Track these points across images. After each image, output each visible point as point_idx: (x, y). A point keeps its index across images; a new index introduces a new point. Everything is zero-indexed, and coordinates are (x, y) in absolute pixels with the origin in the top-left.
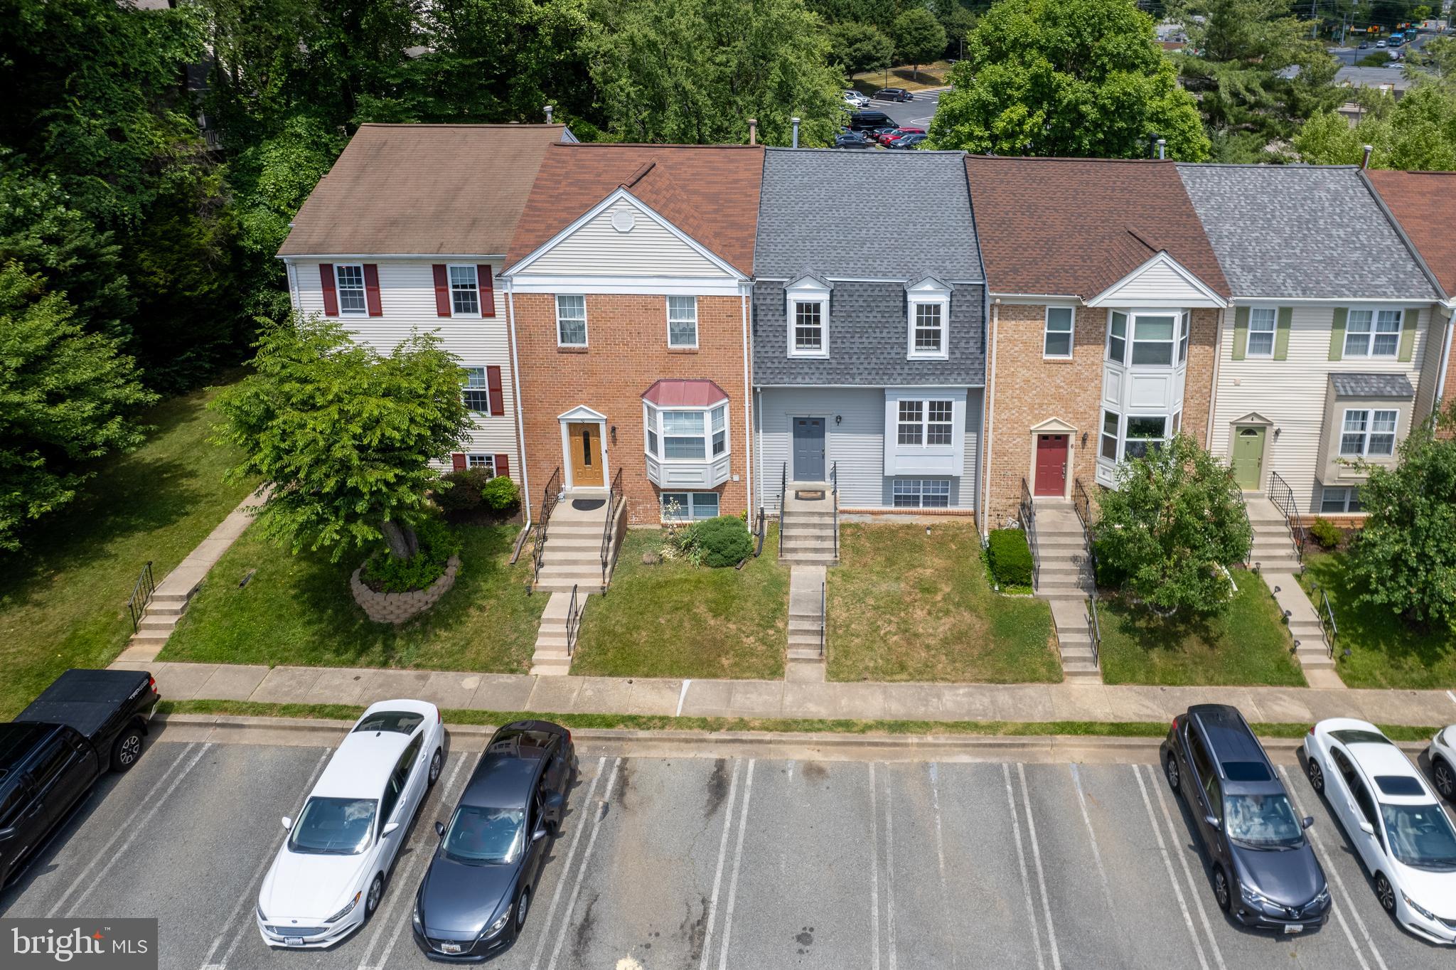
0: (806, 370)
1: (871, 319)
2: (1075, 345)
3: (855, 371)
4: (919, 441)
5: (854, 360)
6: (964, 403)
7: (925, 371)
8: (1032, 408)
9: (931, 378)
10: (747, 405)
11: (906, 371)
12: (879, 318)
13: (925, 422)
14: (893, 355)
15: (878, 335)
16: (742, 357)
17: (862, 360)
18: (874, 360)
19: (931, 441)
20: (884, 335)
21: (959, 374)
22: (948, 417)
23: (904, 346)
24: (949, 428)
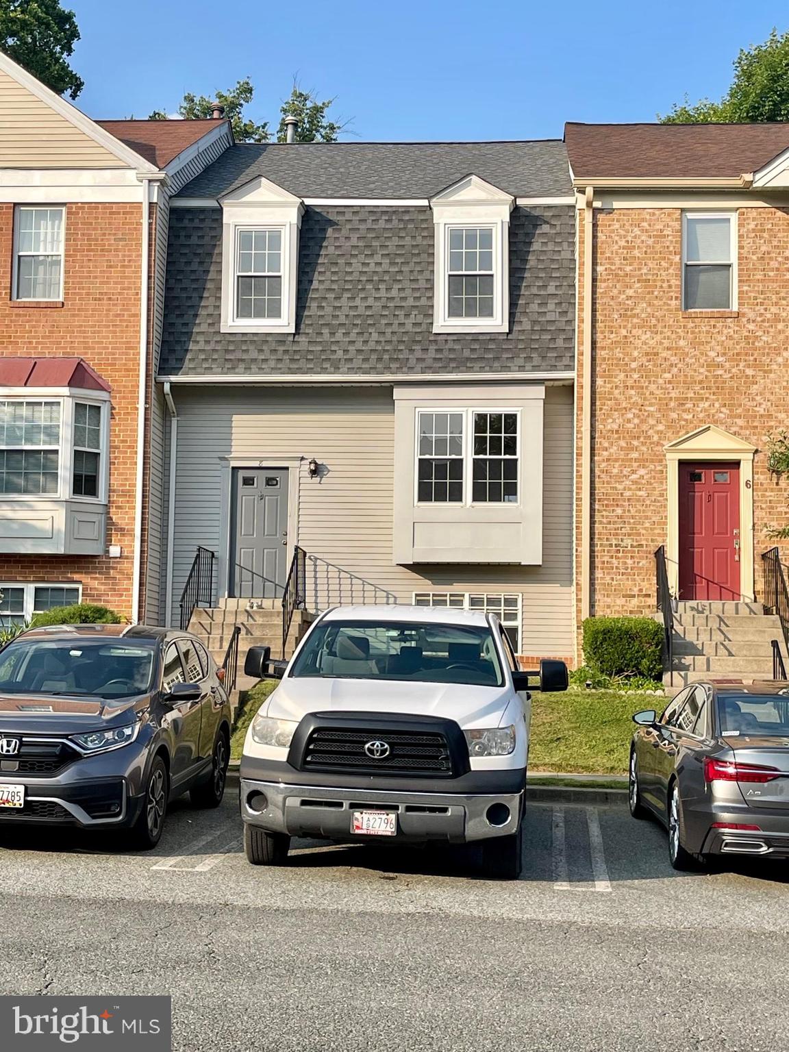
0: (254, 354)
1: (372, 267)
2: (741, 284)
3: (340, 354)
4: (457, 496)
5: (339, 336)
7: (467, 353)
8: (664, 407)
9: (477, 365)
10: (141, 406)
11: (432, 354)
12: (385, 267)
13: (468, 453)
14: (409, 327)
15: (383, 293)
16: (138, 315)
17: (353, 336)
18: (375, 336)
19: (478, 496)
20: (394, 293)
21: (529, 358)
22: (511, 447)
23: (428, 311)
24: (512, 467)
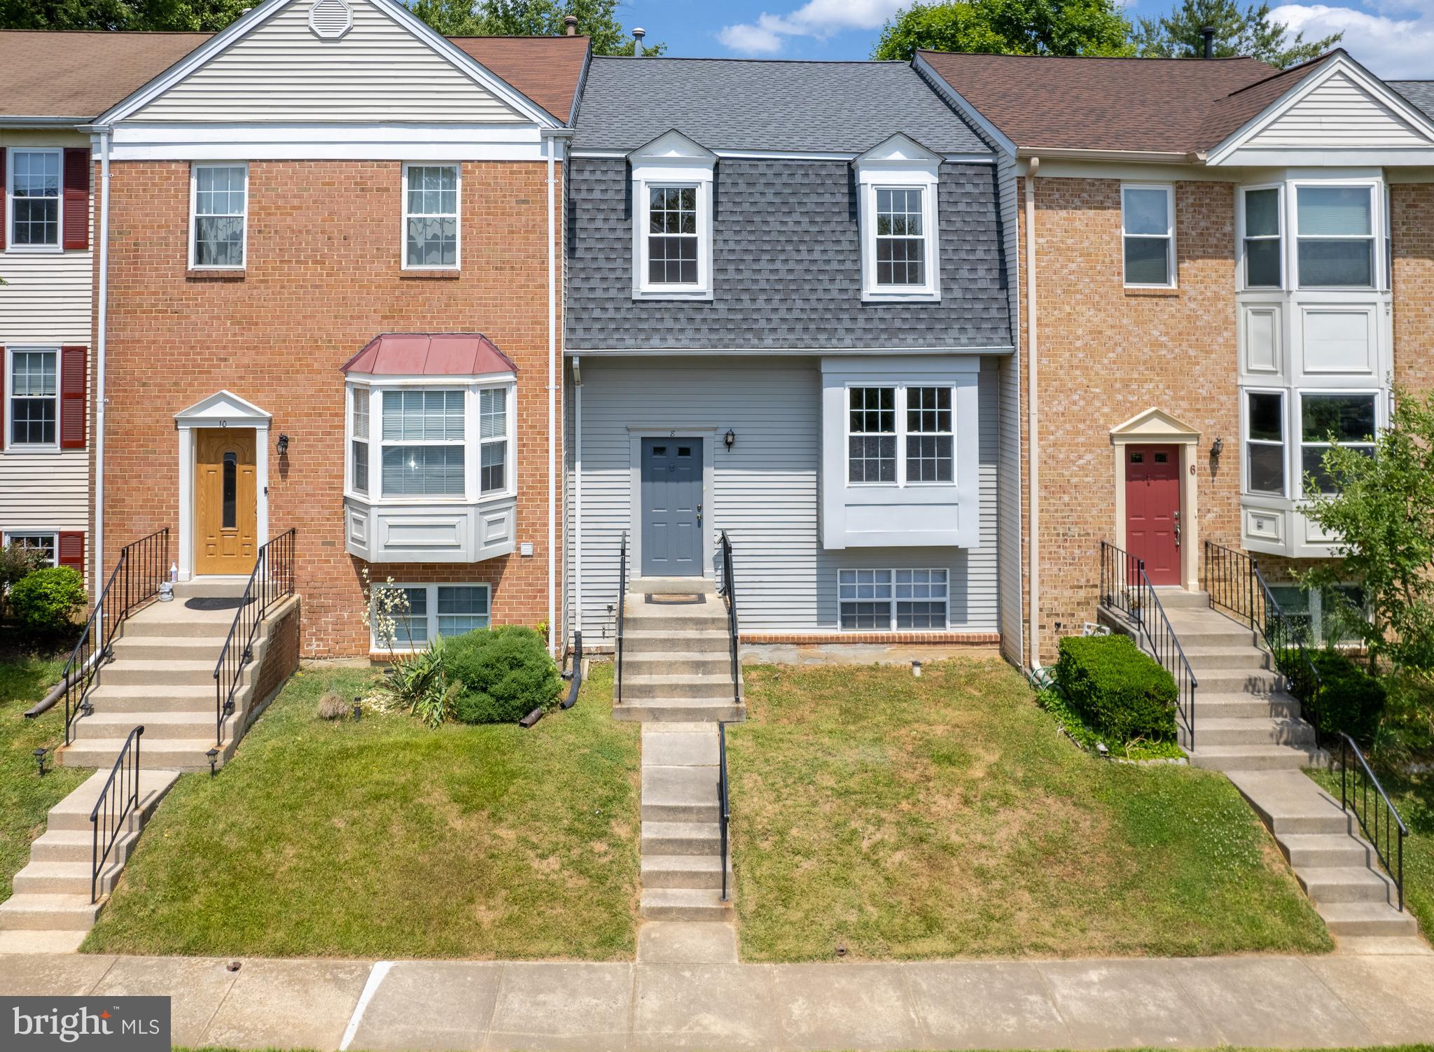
0: (669, 323)
1: (791, 227)
2: (1180, 259)
3: (763, 324)
4: (890, 475)
5: (760, 303)
6: (975, 389)
7: (898, 324)
8: (1110, 387)
9: (910, 338)
10: (552, 394)
11: (861, 324)
12: (805, 226)
13: (901, 430)
14: (835, 294)
15: (804, 255)
16: (544, 286)
17: (775, 304)
18: (799, 304)
19: (912, 475)
20: (816, 255)
21: (962, 329)
22: (945, 422)
23: (855, 277)
24: (946, 444)
